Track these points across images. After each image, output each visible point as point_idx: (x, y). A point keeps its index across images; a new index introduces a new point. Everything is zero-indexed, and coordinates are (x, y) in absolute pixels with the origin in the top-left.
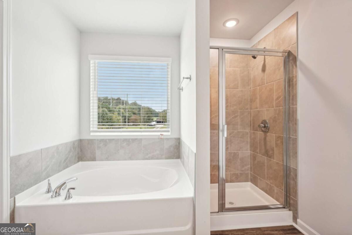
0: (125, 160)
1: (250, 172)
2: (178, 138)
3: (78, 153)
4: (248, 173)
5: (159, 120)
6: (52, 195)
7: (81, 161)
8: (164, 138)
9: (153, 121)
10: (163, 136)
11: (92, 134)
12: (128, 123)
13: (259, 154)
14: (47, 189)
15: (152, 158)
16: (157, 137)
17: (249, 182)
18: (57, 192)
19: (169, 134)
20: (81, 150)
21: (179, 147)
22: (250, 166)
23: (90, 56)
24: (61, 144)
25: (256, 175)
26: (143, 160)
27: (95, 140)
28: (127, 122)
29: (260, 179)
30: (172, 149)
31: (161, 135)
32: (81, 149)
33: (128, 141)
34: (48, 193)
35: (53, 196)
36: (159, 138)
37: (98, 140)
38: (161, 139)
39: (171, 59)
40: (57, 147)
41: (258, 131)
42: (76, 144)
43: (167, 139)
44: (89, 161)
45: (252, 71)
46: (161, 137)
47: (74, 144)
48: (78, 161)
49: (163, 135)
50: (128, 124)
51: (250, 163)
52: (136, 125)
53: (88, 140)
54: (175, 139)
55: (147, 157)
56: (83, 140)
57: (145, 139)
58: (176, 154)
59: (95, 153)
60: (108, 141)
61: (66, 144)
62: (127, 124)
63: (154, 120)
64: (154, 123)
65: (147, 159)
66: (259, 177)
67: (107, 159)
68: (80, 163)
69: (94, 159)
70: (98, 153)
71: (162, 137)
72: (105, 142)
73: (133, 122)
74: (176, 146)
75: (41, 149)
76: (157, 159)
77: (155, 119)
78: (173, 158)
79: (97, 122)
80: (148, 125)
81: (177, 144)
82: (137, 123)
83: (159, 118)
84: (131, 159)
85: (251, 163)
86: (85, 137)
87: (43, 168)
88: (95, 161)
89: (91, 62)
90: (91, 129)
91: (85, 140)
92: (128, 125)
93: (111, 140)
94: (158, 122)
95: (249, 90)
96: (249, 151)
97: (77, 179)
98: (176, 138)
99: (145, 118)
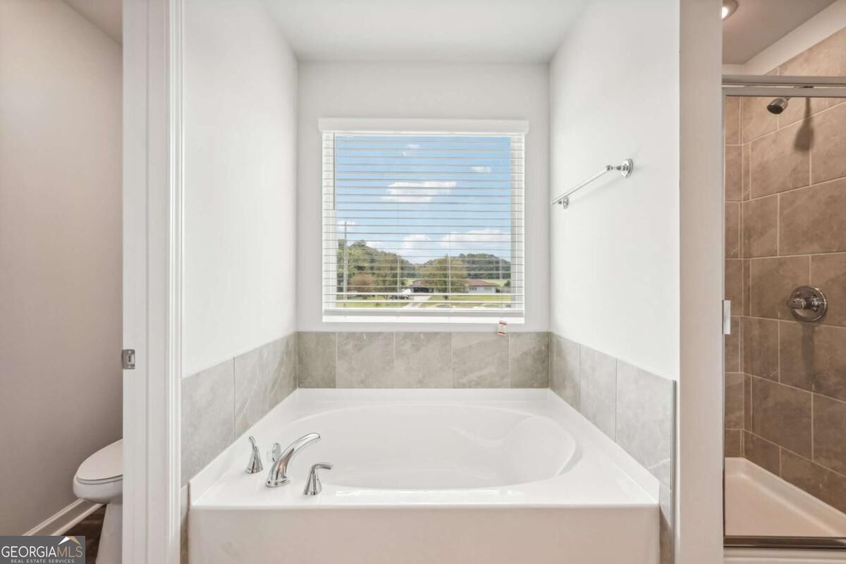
0: (409, 386)
1: (742, 430)
2: (544, 333)
3: (295, 368)
4: (739, 431)
5: (419, 285)
6: (270, 480)
7: (300, 387)
8: (508, 333)
9: (406, 288)
10: (505, 326)
11: (326, 319)
12: (349, 290)
13: (782, 381)
14: (250, 464)
15: (478, 384)
16: (492, 330)
17: (742, 456)
18: (281, 471)
19: (521, 321)
20: (301, 360)
21: (548, 356)
22: (743, 413)
23: (321, 121)
24: (268, 345)
25: (770, 442)
26: (454, 387)
27: (334, 333)
28: (345, 289)
29: (784, 452)
30: (529, 361)
31: (501, 323)
32: (299, 356)
33: (417, 339)
34: (252, 472)
35: (273, 483)
36: (497, 333)
37: (340, 334)
38: (501, 335)
39: (526, 123)
40: (260, 351)
41: (776, 317)
42: (291, 343)
43: (518, 335)
44: (318, 387)
45: (753, 149)
46: (501, 328)
47: (287, 345)
48: (295, 388)
49: (505, 324)
50: (349, 293)
51: (743, 407)
52: (365, 297)
53: (319, 335)
54: (538, 334)
55: (464, 380)
56: (306, 333)
57: (459, 333)
58: (539, 376)
59: (335, 367)
60: (365, 337)
61: (275, 343)
62: (345, 293)
63: (408, 286)
64: (407, 292)
65: (463, 386)
66: (780, 447)
67: (364, 384)
68: (298, 391)
69: (331, 383)
70: (341, 368)
71: (505, 329)
72: (360, 339)
73: (359, 290)
74: (540, 352)
75: (234, 358)
76: (491, 386)
77: (410, 282)
78: (531, 386)
79: (335, 288)
80: (393, 297)
81: (543, 348)
82: (366, 291)
83: (419, 279)
84: (422, 384)
85: (747, 403)
86: (310, 327)
87: (238, 406)
88: (334, 387)
89: (324, 137)
90: (325, 307)
91: (311, 333)
92: (349, 298)
93: (373, 336)
94: (416, 290)
95: (741, 204)
96: (741, 373)
97: (319, 437)
98: (542, 333)
99: (387, 279)
